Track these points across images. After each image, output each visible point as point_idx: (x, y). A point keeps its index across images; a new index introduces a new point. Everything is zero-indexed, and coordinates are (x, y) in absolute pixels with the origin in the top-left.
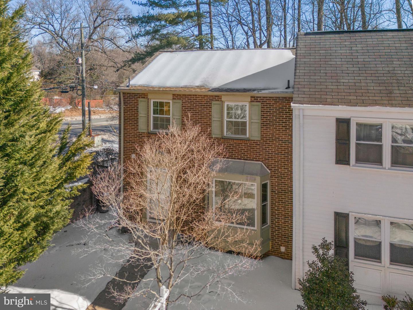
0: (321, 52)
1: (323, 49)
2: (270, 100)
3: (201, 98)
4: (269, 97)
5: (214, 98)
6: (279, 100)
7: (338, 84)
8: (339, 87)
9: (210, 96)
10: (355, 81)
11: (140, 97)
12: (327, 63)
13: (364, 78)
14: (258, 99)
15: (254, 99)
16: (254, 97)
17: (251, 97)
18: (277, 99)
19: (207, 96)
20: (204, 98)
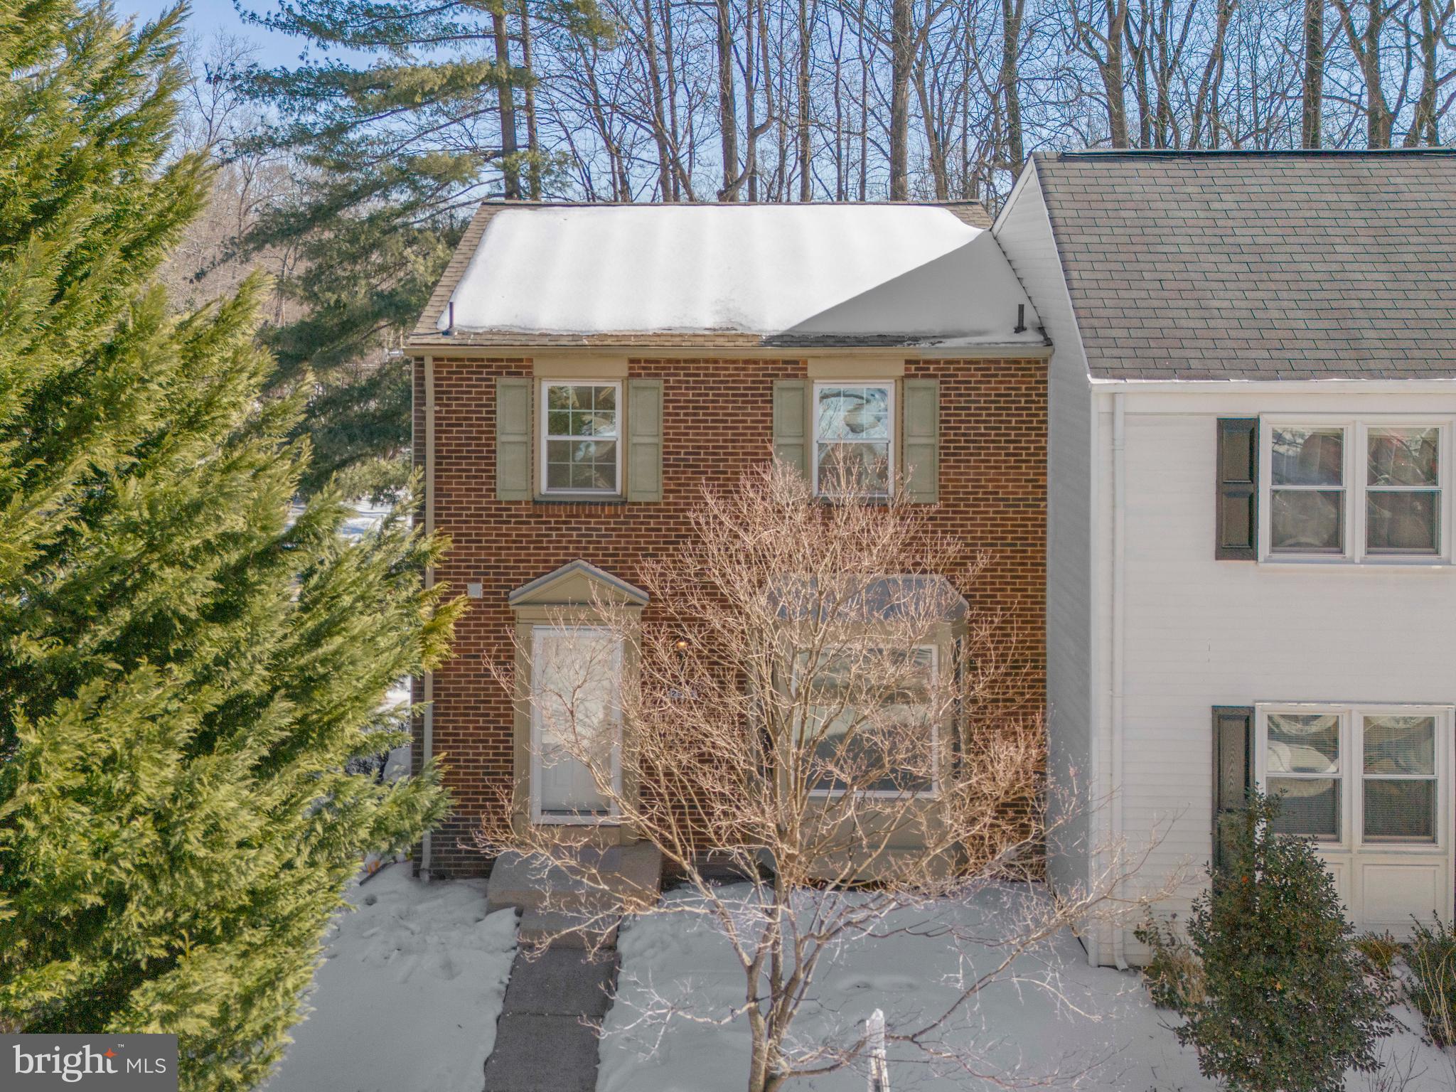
0: (1123, 214)
1: (1129, 205)
2: (969, 369)
3: (736, 369)
4: (966, 362)
5: (779, 369)
6: (996, 369)
7: (1206, 314)
8: (1212, 323)
9: (766, 362)
10: (1249, 305)
11: (500, 374)
12: (1152, 249)
13: (1271, 295)
14: (928, 369)
15: (918, 368)
16: (917, 362)
17: (908, 362)
18: (989, 367)
19: (755, 362)
20: (744, 369)
